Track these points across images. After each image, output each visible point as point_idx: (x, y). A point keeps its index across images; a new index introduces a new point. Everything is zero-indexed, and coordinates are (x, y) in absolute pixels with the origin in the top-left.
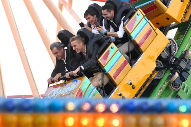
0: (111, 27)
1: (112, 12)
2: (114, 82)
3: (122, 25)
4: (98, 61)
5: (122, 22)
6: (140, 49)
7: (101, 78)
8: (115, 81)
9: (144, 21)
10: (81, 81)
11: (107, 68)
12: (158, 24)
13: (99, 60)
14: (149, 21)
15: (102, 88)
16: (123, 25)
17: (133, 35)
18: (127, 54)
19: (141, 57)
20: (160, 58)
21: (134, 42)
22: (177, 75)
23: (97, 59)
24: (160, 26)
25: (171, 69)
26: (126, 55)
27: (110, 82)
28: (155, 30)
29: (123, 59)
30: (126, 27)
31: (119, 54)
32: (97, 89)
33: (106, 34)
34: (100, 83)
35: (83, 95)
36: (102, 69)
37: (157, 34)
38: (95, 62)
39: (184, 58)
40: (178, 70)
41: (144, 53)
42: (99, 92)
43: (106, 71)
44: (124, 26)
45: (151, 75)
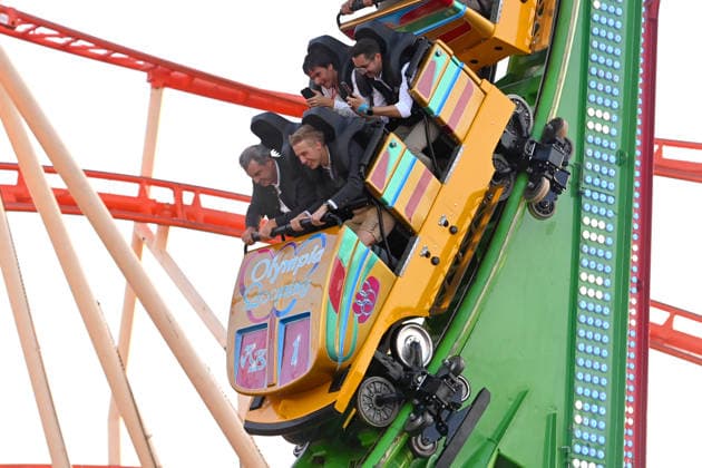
0: (375, 90)
1: (378, 59)
2: (410, 227)
3: (404, 86)
4: (368, 183)
5: (404, 78)
6: (455, 136)
7: (377, 221)
8: (412, 224)
9: (453, 68)
10: (334, 236)
11: (388, 196)
12: (474, 62)
13: (369, 180)
14: (465, 66)
15: (382, 245)
16: (408, 83)
17: (433, 105)
18: (426, 151)
19: (459, 155)
20: (500, 149)
21: (437, 121)
22: (546, 184)
23: (364, 179)
24: (480, 65)
25: (530, 170)
26: (424, 156)
27: (398, 228)
28: (479, 85)
29: (421, 168)
30: (415, 89)
31: (409, 156)
32: (373, 250)
33: (370, 112)
34: (377, 233)
35: (346, 271)
36: (375, 200)
37: (485, 93)
38: (360, 187)
39: (554, 141)
40: (546, 173)
41: (463, 145)
42: (379, 256)
43: (387, 204)
44: (410, 87)
45: (488, 195)
